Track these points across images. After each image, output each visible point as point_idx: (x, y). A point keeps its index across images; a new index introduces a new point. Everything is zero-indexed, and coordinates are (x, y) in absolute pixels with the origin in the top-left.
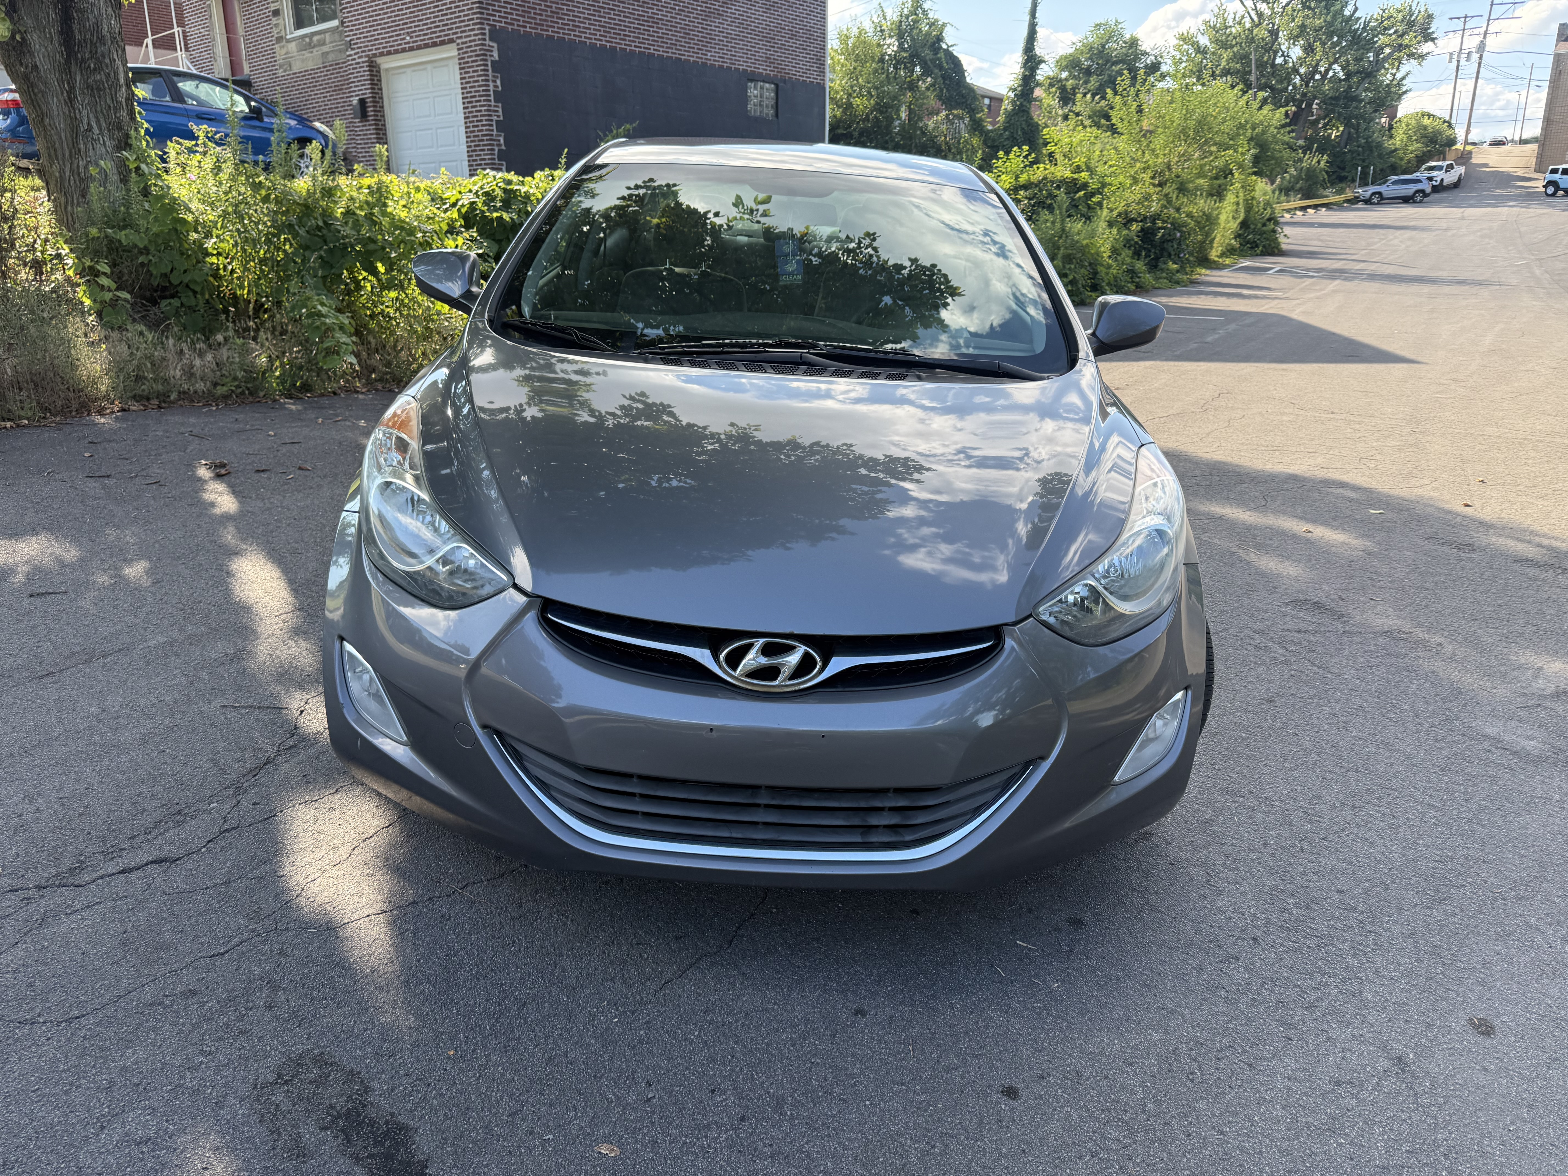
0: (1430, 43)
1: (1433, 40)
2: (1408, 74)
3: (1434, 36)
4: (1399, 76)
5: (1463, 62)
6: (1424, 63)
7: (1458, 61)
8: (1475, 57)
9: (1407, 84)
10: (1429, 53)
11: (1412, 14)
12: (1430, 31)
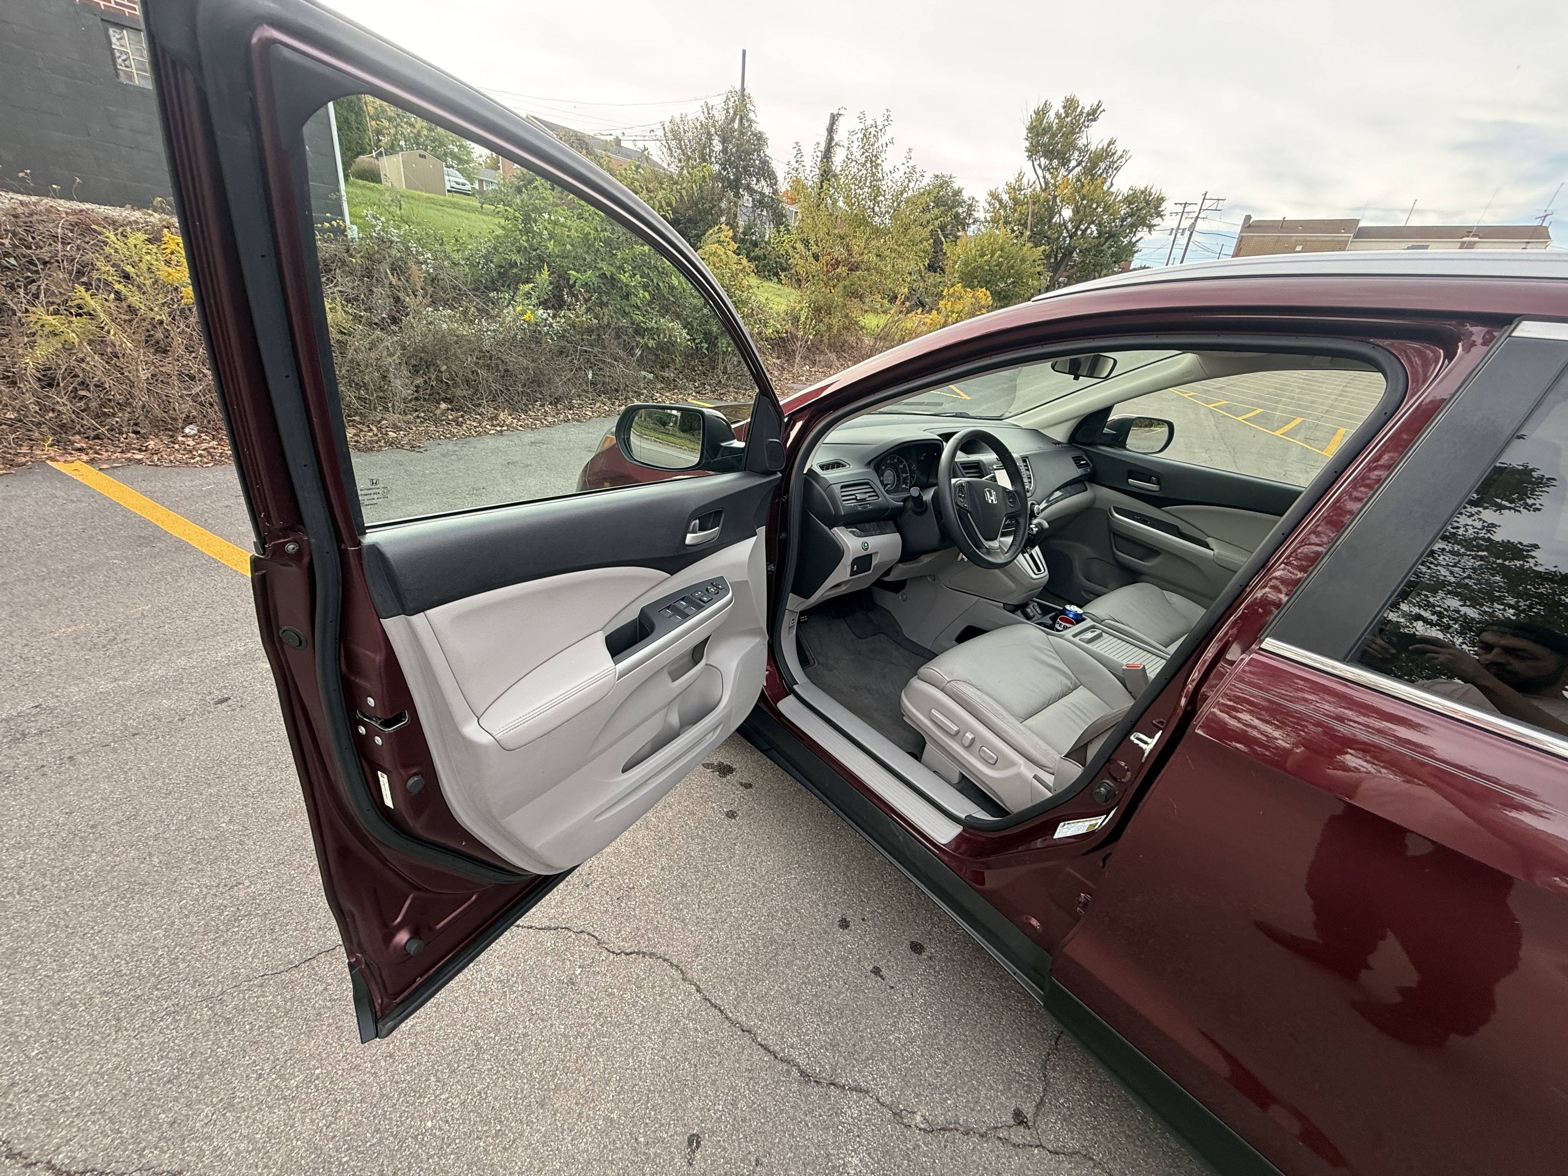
0: (1159, 218)
1: (1161, 216)
2: (1139, 239)
3: (1162, 213)
4: (1134, 240)
5: (1179, 235)
6: (1153, 232)
7: (1176, 235)
8: (1187, 233)
9: (1139, 246)
10: (1155, 225)
11: (1150, 196)
12: (1160, 209)
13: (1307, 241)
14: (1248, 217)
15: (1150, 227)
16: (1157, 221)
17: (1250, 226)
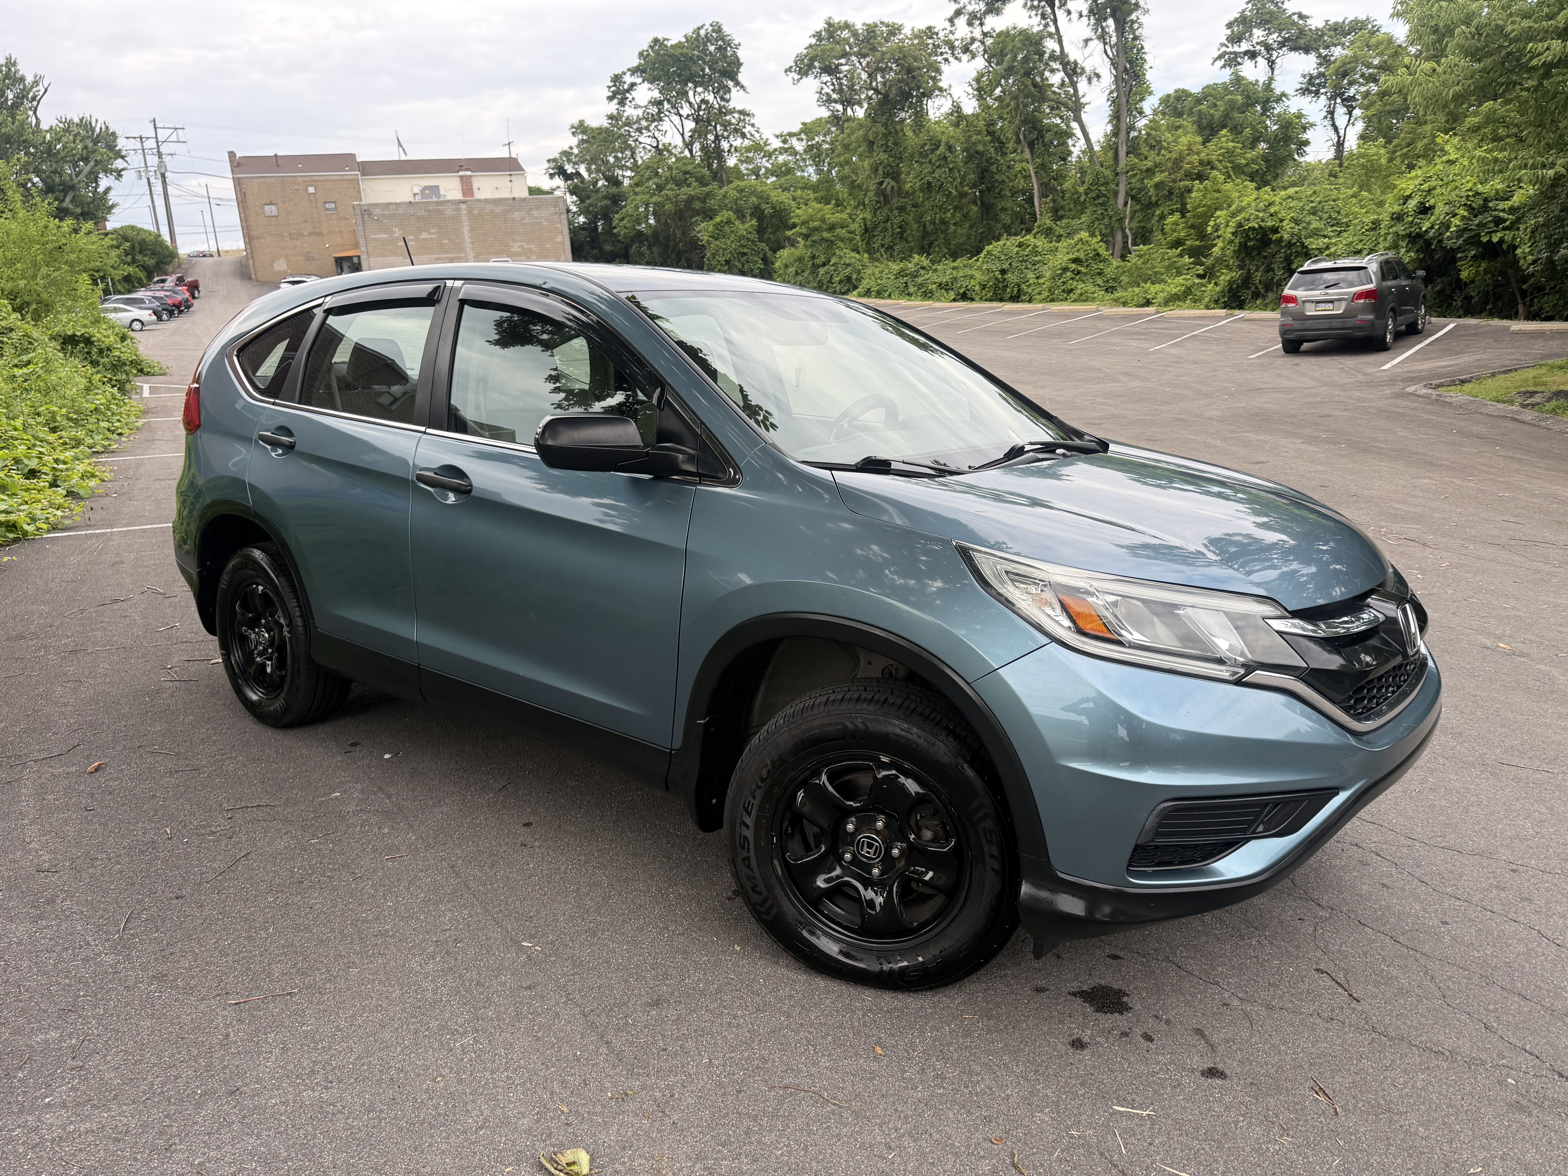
0: (120, 160)
1: (123, 157)
2: (108, 190)
3: (124, 153)
4: (101, 189)
5: (152, 180)
6: (123, 180)
9: (112, 198)
10: (122, 170)
11: (93, 130)
12: (117, 148)
13: (315, 181)
14: (232, 154)
15: (119, 174)
16: (119, 164)
17: (239, 165)
